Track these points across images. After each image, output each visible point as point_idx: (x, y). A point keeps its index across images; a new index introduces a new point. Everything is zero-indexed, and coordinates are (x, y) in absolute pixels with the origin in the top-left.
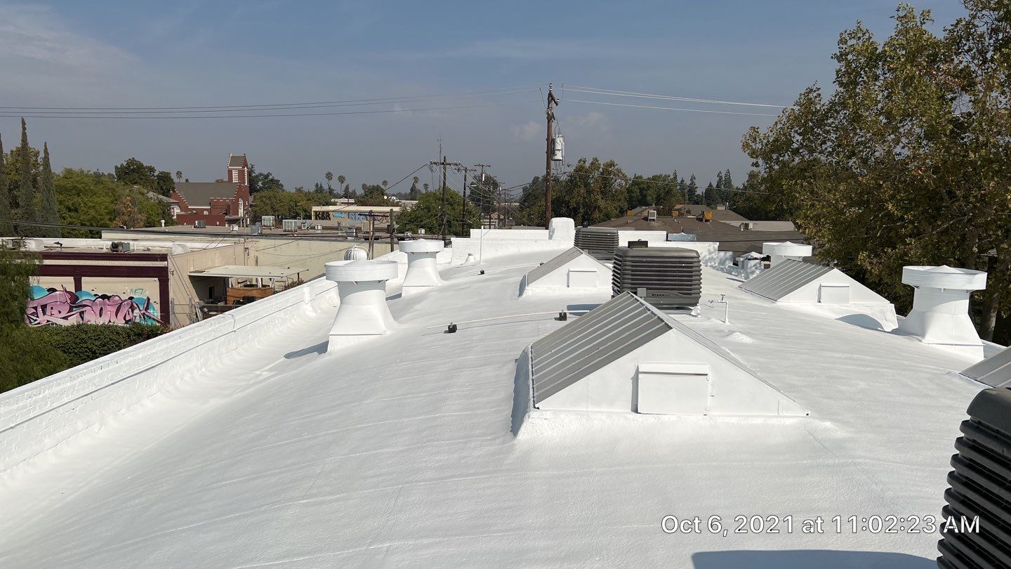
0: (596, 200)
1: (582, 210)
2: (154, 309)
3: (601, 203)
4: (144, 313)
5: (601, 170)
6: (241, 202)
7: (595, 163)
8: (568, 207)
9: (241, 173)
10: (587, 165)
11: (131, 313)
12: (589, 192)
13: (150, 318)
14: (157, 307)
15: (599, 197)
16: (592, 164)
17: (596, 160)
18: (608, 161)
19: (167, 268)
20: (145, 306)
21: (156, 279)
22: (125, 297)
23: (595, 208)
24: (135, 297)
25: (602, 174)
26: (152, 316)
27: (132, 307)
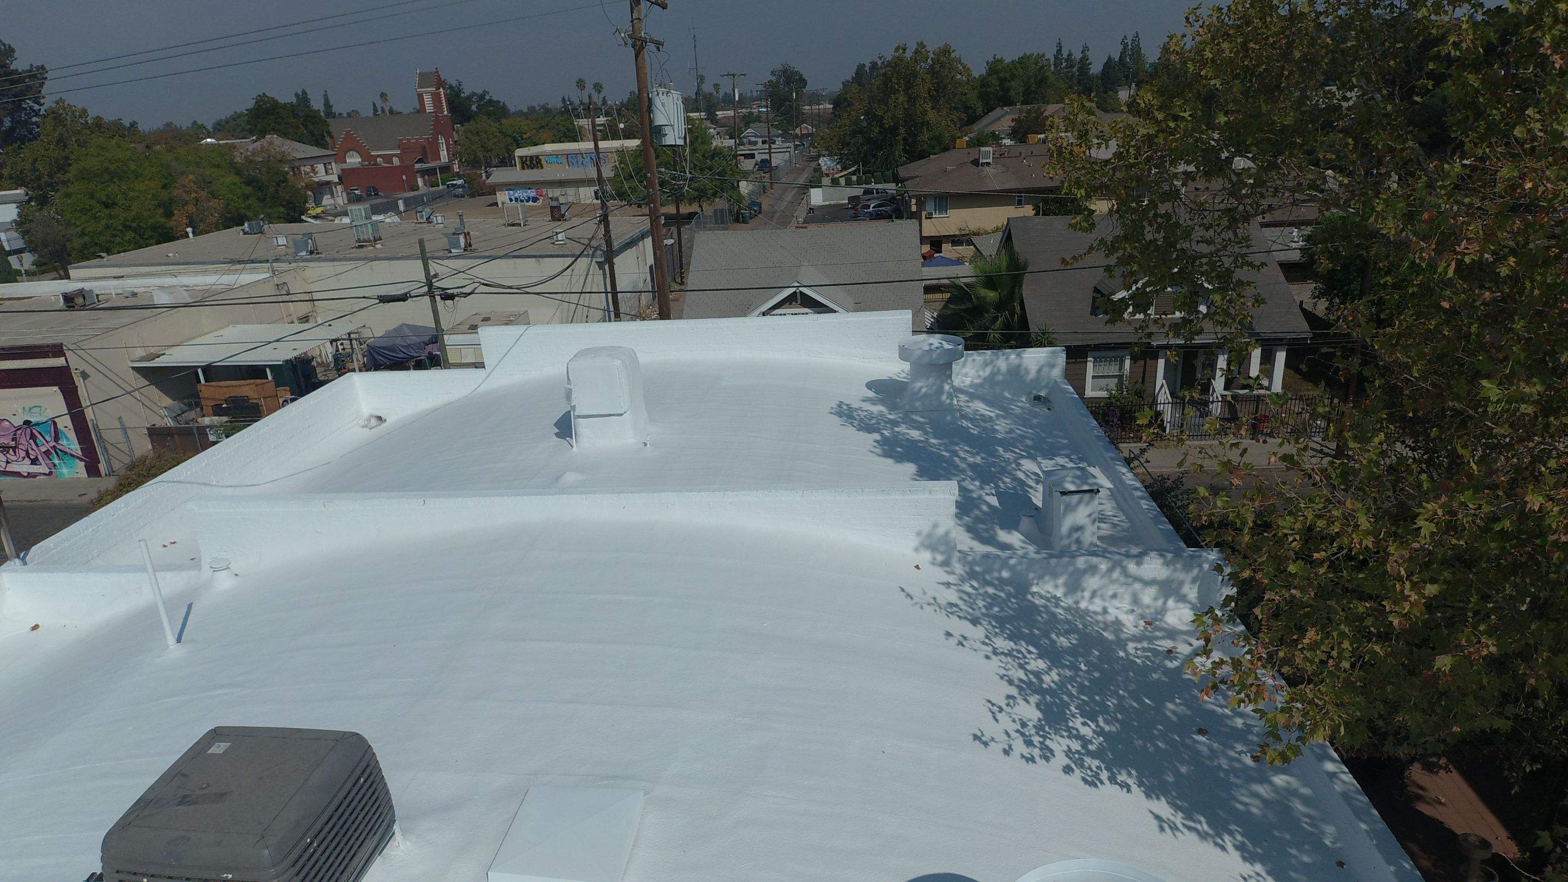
0: (925, 112)
1: (902, 130)
2: (67, 439)
3: (932, 116)
4: (54, 446)
5: (929, 61)
6: (442, 140)
7: (920, 50)
8: (882, 125)
9: (436, 98)
10: (909, 54)
11: (34, 447)
12: (912, 99)
13: (66, 453)
14: (72, 435)
15: (928, 106)
16: (917, 52)
17: (921, 45)
18: (941, 44)
19: (69, 366)
20: (53, 435)
21: (56, 388)
22: (18, 422)
23: (923, 124)
24: (32, 420)
25: (932, 66)
26: (68, 451)
27: (33, 437)
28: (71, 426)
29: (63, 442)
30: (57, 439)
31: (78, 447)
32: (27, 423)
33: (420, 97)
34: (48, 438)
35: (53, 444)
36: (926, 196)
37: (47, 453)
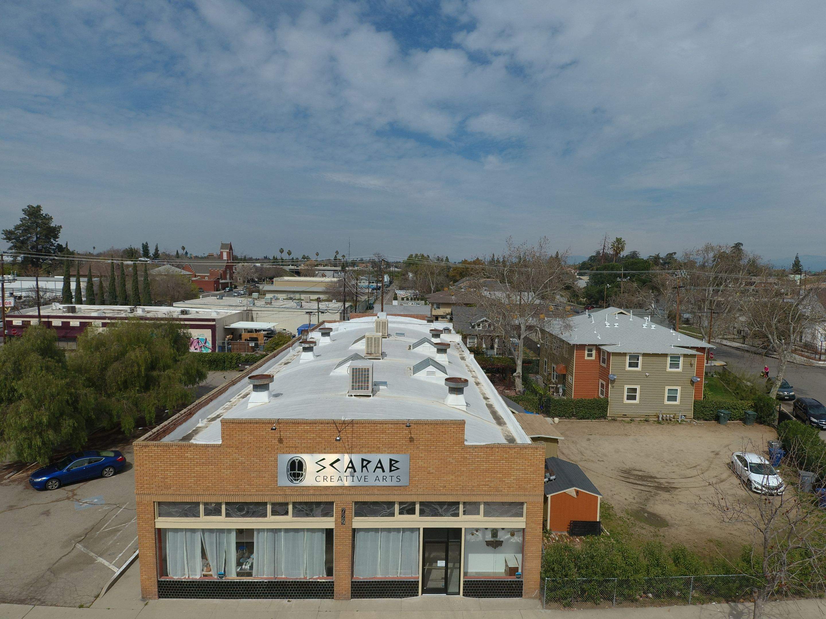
6: (228, 271)
9: (228, 254)
11: (197, 345)
13: (207, 347)
14: (210, 342)
19: (215, 325)
21: (211, 330)
22: (195, 338)
27: (198, 342)
28: (211, 340)
29: (207, 344)
30: (205, 343)
31: (211, 346)
32: (198, 338)
33: (222, 253)
34: (203, 343)
35: (204, 344)
36: (433, 303)
37: (201, 347)
